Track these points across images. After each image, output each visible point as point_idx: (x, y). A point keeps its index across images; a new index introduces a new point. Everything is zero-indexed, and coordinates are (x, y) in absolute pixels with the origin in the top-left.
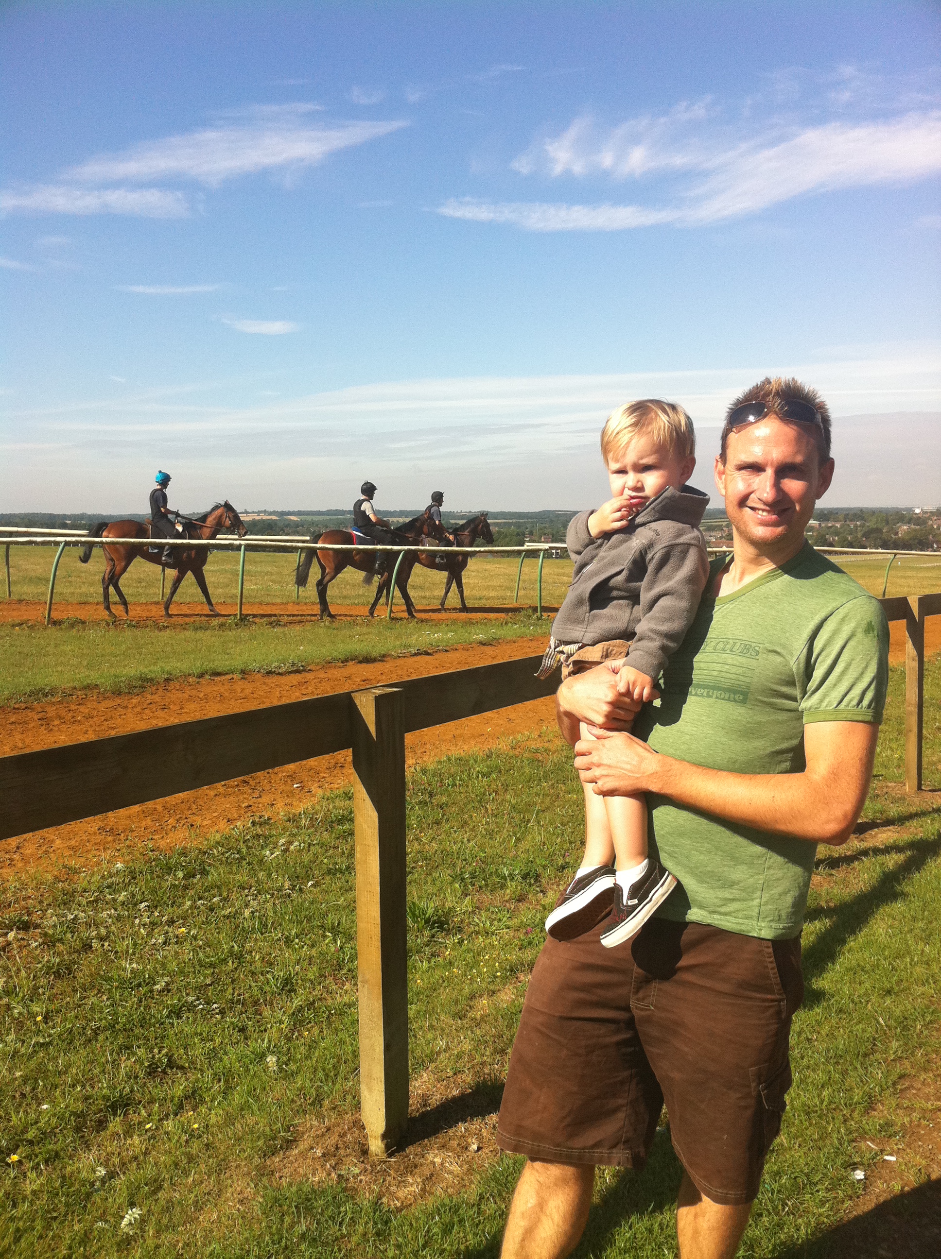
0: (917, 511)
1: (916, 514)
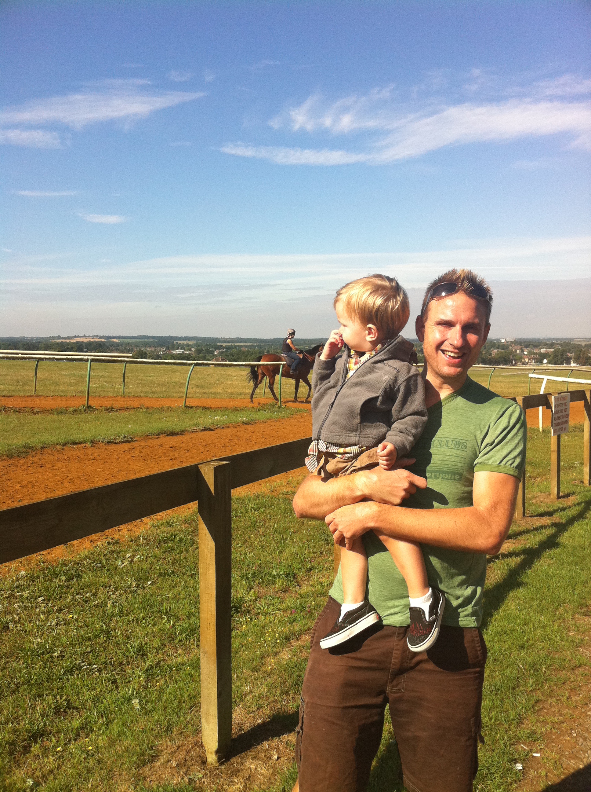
0: (503, 341)
1: (502, 343)
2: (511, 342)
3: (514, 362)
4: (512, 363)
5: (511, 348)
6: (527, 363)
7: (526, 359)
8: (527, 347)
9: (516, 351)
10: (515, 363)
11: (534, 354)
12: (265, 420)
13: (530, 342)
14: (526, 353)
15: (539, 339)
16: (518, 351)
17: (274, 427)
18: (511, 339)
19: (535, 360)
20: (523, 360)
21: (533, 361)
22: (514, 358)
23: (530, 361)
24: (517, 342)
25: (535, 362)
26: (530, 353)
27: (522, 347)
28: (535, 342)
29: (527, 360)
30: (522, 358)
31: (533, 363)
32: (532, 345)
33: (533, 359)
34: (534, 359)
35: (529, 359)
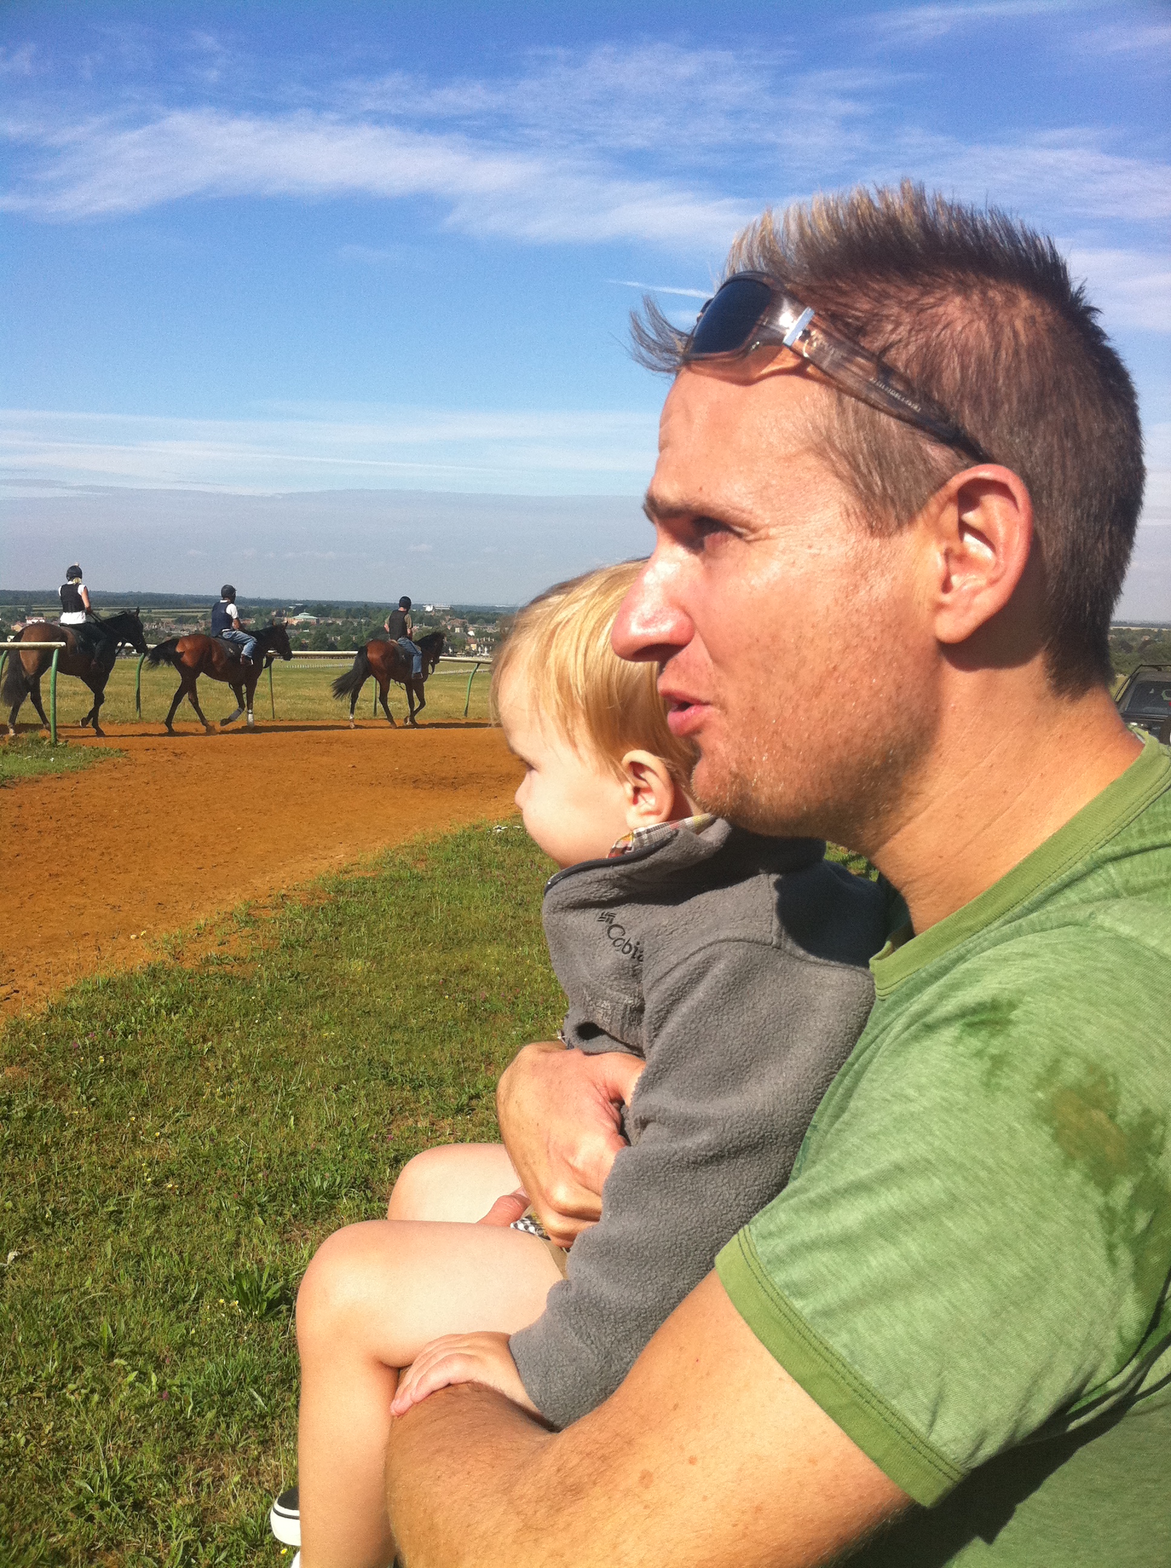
0: (429, 609)
1: (427, 612)
2: (444, 611)
3: (450, 650)
4: (447, 651)
5: (444, 623)
6: (475, 653)
7: (472, 645)
8: (473, 621)
9: (453, 629)
10: (453, 652)
11: (488, 635)
12: (35, 776)
13: (479, 613)
14: (471, 633)
15: (494, 608)
16: (457, 630)
17: (64, 793)
18: (444, 605)
19: (488, 648)
20: (467, 647)
21: (486, 649)
22: (452, 642)
23: (480, 650)
24: (456, 612)
25: (488, 652)
26: (479, 634)
27: (464, 623)
28: (488, 613)
29: (474, 647)
30: (465, 643)
31: (485, 654)
32: (483, 618)
33: (484, 645)
34: (488, 645)
35: (478, 646)
